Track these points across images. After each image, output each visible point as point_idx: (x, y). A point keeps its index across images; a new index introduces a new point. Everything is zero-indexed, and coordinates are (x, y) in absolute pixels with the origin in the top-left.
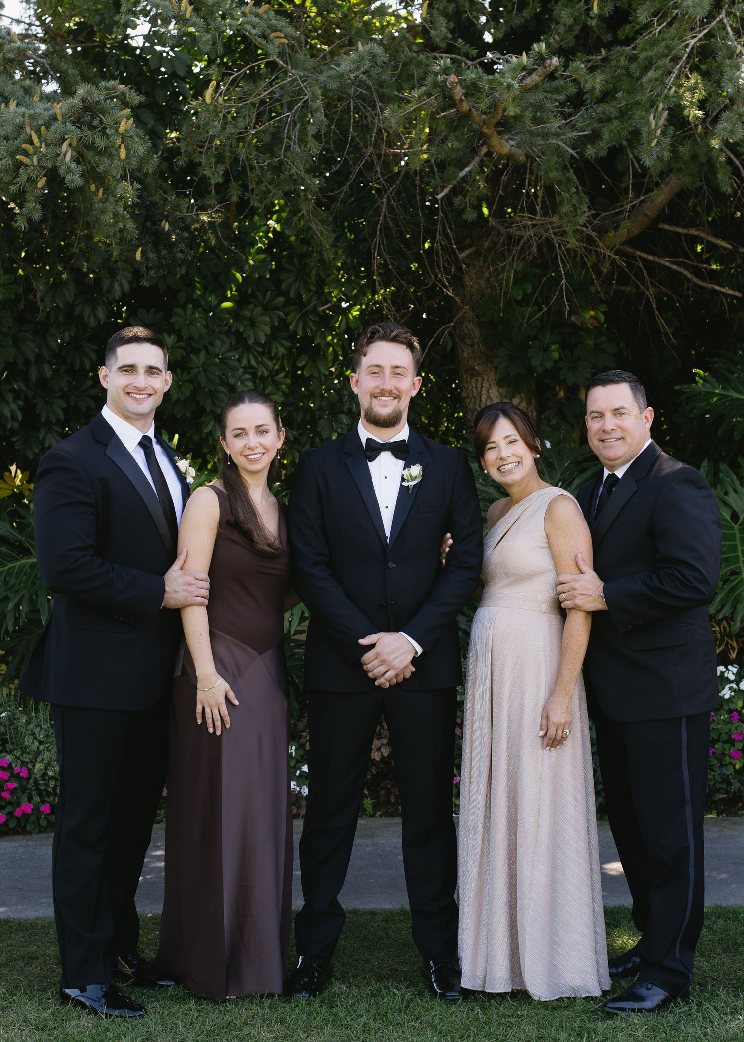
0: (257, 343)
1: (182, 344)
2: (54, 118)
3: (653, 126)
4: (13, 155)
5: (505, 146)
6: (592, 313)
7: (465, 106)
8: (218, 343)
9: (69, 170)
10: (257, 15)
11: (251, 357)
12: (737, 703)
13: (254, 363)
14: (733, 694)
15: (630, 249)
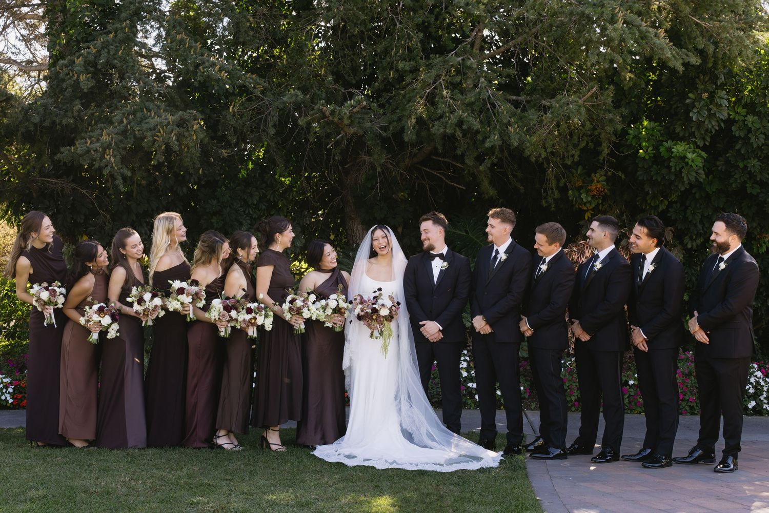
0: (253, 204)
1: (219, 204)
2: (169, 123)
3: (410, 125)
4: (153, 136)
5: (352, 130)
6: (402, 194)
7: (331, 118)
8: (235, 204)
9: (174, 144)
10: (252, 79)
13: (251, 212)
15: (420, 166)
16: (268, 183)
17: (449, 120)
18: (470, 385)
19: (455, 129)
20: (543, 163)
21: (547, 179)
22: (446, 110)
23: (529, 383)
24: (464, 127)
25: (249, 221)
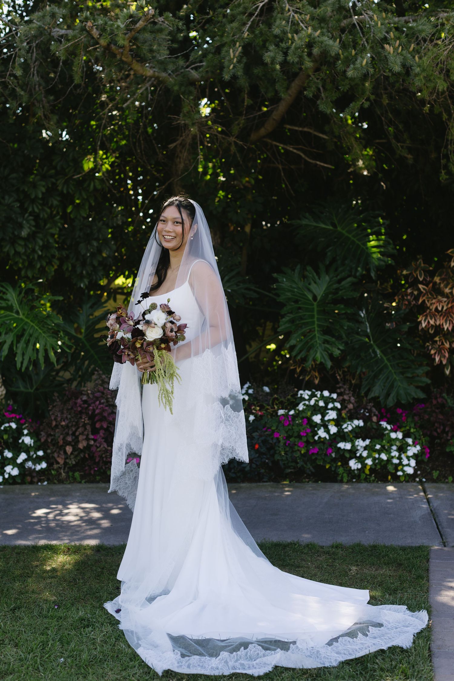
0: (37, 197)
3: (232, 56)
6: (247, 179)
7: (103, 43)
8: (7, 197)
11: (35, 206)
12: (307, 413)
14: (305, 407)
15: (269, 141)
16: (59, 168)
17: (292, 43)
18: (341, 445)
19: (301, 57)
20: (440, 114)
21: (447, 140)
22: (288, 29)
23: (427, 438)
24: (316, 51)
25: (33, 223)
